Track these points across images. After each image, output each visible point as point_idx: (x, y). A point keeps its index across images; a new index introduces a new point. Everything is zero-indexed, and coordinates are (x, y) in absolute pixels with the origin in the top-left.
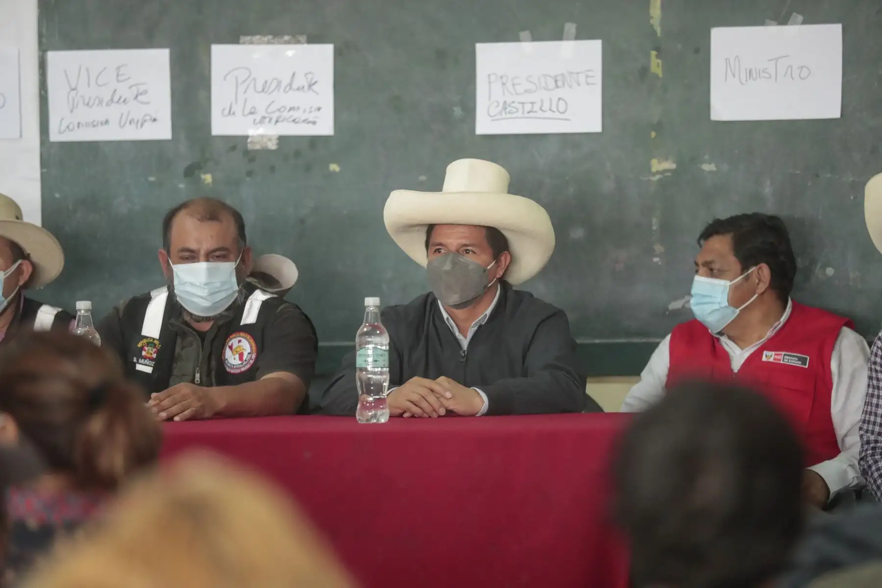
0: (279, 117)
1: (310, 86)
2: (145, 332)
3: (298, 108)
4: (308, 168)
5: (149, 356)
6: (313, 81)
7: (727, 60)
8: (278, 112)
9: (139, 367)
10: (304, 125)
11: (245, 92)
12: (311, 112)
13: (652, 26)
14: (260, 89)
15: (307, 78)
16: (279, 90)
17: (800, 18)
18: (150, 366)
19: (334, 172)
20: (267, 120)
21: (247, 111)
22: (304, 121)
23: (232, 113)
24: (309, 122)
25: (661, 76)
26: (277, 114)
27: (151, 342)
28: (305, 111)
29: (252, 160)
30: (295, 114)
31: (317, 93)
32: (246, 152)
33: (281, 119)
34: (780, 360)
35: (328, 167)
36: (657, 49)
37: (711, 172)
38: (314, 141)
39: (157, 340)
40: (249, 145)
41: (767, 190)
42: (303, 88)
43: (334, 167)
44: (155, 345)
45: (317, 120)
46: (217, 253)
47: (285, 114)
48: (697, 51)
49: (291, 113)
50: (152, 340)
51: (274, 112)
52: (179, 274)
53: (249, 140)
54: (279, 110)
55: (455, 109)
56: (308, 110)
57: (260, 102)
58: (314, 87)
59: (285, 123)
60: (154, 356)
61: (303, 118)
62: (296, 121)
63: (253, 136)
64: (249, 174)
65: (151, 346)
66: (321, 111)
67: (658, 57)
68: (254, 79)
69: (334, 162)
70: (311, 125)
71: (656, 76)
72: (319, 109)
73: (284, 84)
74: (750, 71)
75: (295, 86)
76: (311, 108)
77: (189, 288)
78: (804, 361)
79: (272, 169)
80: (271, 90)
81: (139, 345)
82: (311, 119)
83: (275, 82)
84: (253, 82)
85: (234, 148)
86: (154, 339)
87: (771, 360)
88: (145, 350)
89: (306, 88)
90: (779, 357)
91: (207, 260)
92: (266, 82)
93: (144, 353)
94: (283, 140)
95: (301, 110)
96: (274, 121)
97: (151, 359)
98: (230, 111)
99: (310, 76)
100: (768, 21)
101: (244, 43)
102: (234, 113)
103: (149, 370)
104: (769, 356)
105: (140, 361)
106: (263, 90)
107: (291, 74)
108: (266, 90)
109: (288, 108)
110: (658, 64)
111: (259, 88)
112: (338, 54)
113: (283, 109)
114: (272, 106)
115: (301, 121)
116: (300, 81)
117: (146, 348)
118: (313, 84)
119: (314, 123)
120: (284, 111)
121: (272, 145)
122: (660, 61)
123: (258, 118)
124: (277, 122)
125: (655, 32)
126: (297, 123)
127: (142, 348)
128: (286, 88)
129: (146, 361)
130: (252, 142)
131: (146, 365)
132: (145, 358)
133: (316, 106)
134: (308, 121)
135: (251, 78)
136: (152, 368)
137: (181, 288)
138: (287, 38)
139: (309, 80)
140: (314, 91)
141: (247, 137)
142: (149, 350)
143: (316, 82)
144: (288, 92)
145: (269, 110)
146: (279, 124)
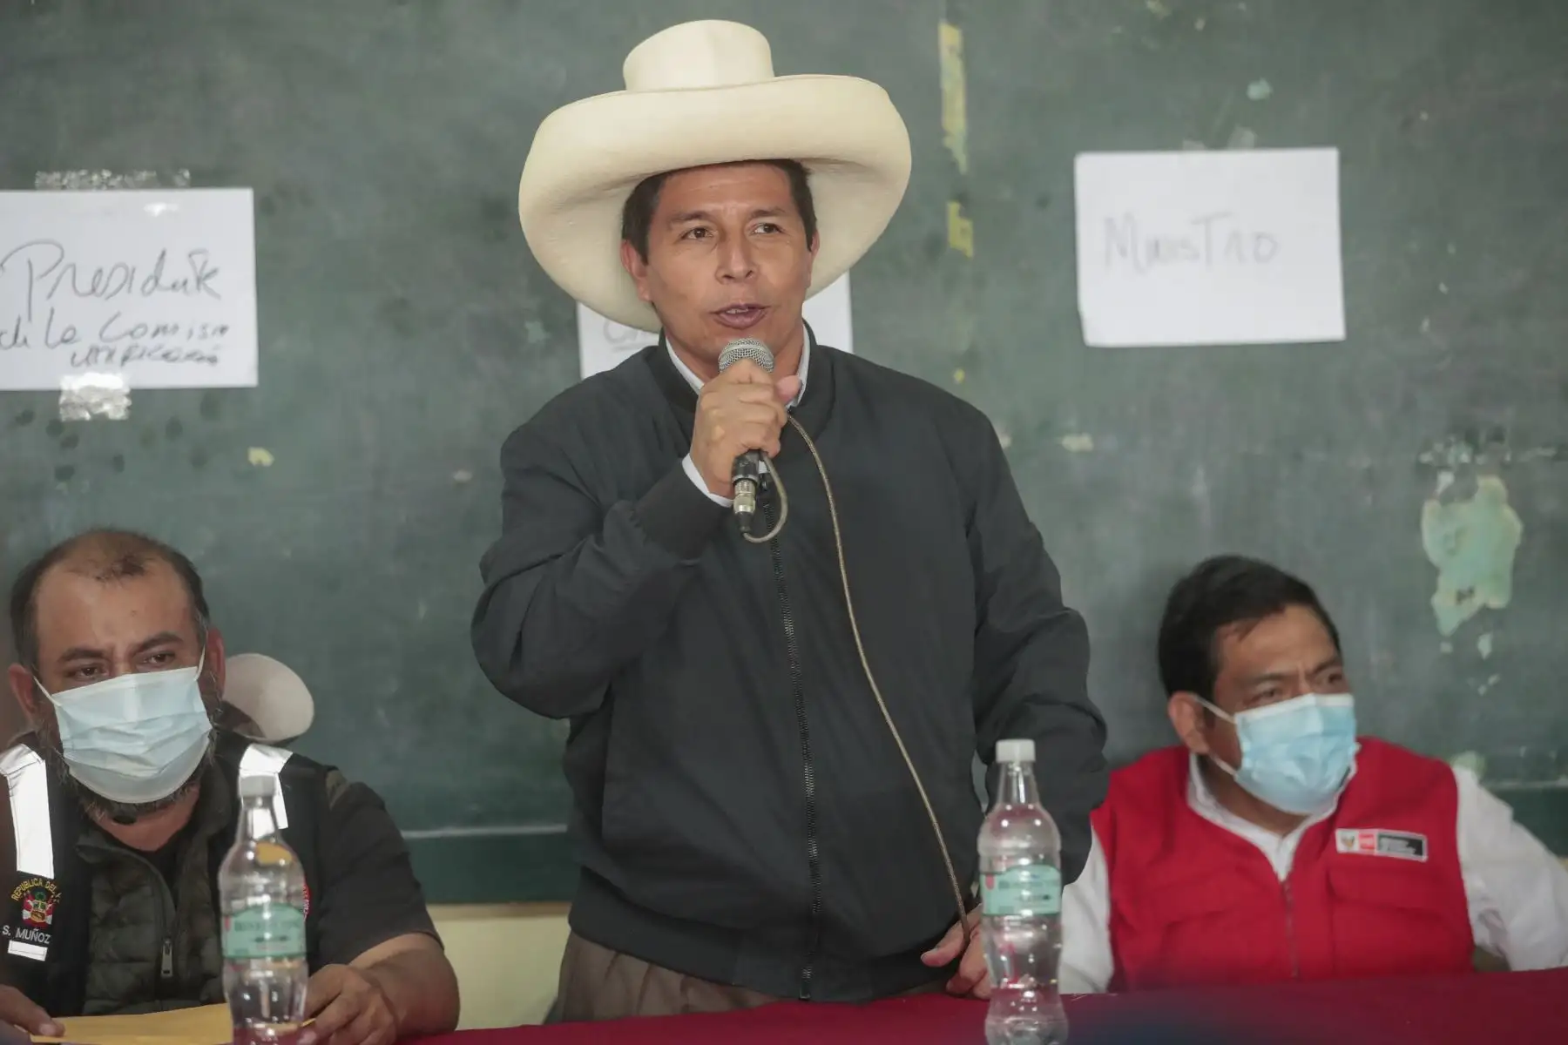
0: (130, 350)
1: (199, 281)
2: (24, 865)
3: (176, 328)
4: (199, 461)
5: (38, 920)
6: (207, 270)
7: (1109, 222)
8: (129, 337)
9: (15, 948)
10: (191, 364)
11: (50, 296)
12: (204, 336)
13: (948, 152)
14: (88, 288)
15: (193, 264)
16: (129, 290)
17: (1249, 136)
18: (42, 945)
19: (260, 467)
20: (103, 355)
21: (55, 336)
22: (190, 356)
23: (20, 339)
24: (201, 359)
25: (970, 252)
26: (127, 342)
27: (39, 887)
28: (191, 333)
29: (71, 442)
30: (169, 342)
31: (218, 296)
32: (56, 426)
33: (137, 352)
34: (1372, 848)
35: (246, 455)
36: (962, 198)
37: (1082, 453)
38: (212, 400)
39: (51, 881)
40: (62, 411)
41: (1199, 488)
42: (185, 283)
43: (260, 456)
44: (48, 893)
45: (218, 354)
46: (157, 649)
47: (147, 342)
48: (1043, 202)
49: (160, 338)
50: (41, 883)
51: (118, 338)
52: (69, 711)
53: (63, 399)
54: (131, 333)
55: (529, 325)
56: (197, 332)
57: (85, 316)
58: (209, 282)
59: (146, 361)
60: (49, 920)
61: (187, 349)
62: (173, 355)
63: (71, 392)
64: (65, 473)
65: (41, 897)
66: (228, 334)
67: (964, 214)
68: (73, 266)
69: (258, 445)
70: (205, 365)
71: (959, 255)
72: (223, 330)
73: (139, 279)
74: (1157, 245)
75: (166, 280)
76: (204, 328)
77: (99, 743)
78: (1416, 845)
79: (118, 462)
80: (110, 290)
81: (16, 896)
82: (207, 352)
83: (120, 275)
84: (70, 271)
85: (26, 418)
86: (45, 880)
87: (1356, 848)
88: (28, 908)
89: (192, 283)
90: (1368, 842)
91: (134, 670)
92: (100, 271)
93: (26, 914)
94: (140, 397)
95: (183, 331)
96: (118, 357)
97: (43, 928)
98: (16, 336)
99: (199, 260)
100: (1186, 143)
101: (46, 187)
102: (25, 341)
103: (38, 953)
104: (1349, 841)
105: (18, 934)
106: (94, 290)
107: (158, 254)
108: (99, 290)
109: (151, 330)
110: (963, 231)
111: (84, 284)
112: (263, 209)
113: (140, 331)
114: (111, 326)
115: (183, 356)
116: (177, 269)
117: (31, 903)
118: (208, 276)
119: (213, 360)
120: (143, 334)
121: (116, 410)
122: (967, 224)
123: (82, 349)
124: (125, 359)
125: (953, 165)
126: (174, 360)
127: (21, 905)
128: (144, 285)
129: (32, 934)
130: (66, 405)
131: (33, 942)
132: (30, 925)
133: (218, 323)
134: (198, 356)
135: (65, 262)
136: (46, 949)
137: (81, 745)
138: (144, 175)
139: (199, 267)
140: (210, 292)
141: (58, 393)
142: (36, 906)
143: (214, 272)
144: (150, 293)
145: (107, 334)
146: (128, 364)
